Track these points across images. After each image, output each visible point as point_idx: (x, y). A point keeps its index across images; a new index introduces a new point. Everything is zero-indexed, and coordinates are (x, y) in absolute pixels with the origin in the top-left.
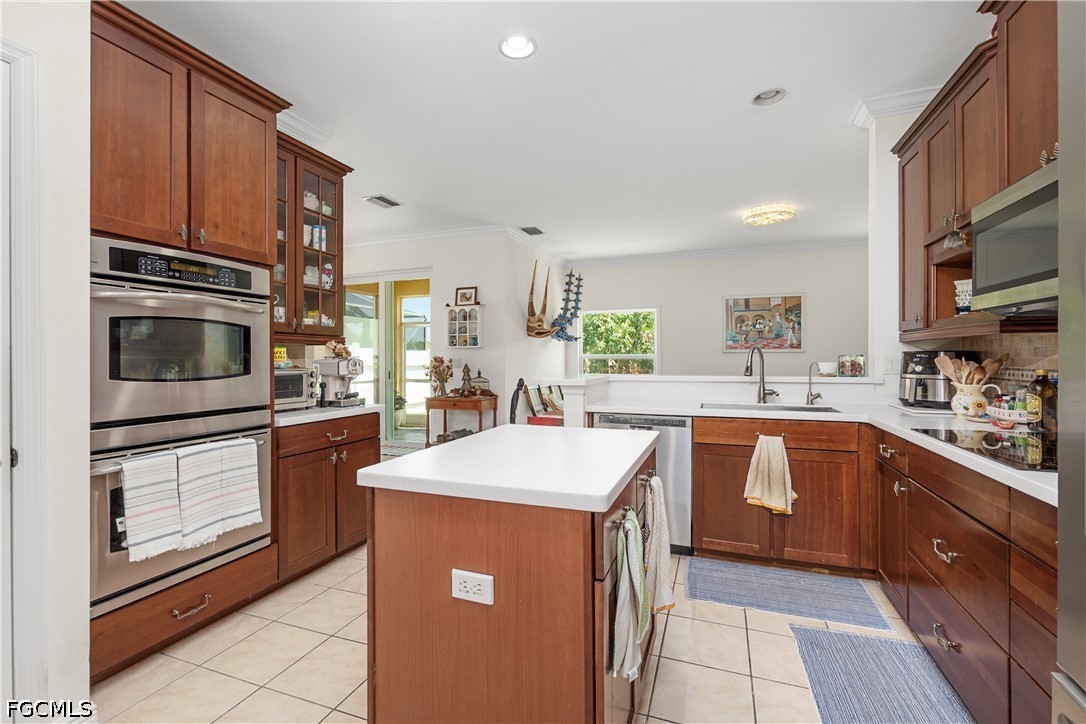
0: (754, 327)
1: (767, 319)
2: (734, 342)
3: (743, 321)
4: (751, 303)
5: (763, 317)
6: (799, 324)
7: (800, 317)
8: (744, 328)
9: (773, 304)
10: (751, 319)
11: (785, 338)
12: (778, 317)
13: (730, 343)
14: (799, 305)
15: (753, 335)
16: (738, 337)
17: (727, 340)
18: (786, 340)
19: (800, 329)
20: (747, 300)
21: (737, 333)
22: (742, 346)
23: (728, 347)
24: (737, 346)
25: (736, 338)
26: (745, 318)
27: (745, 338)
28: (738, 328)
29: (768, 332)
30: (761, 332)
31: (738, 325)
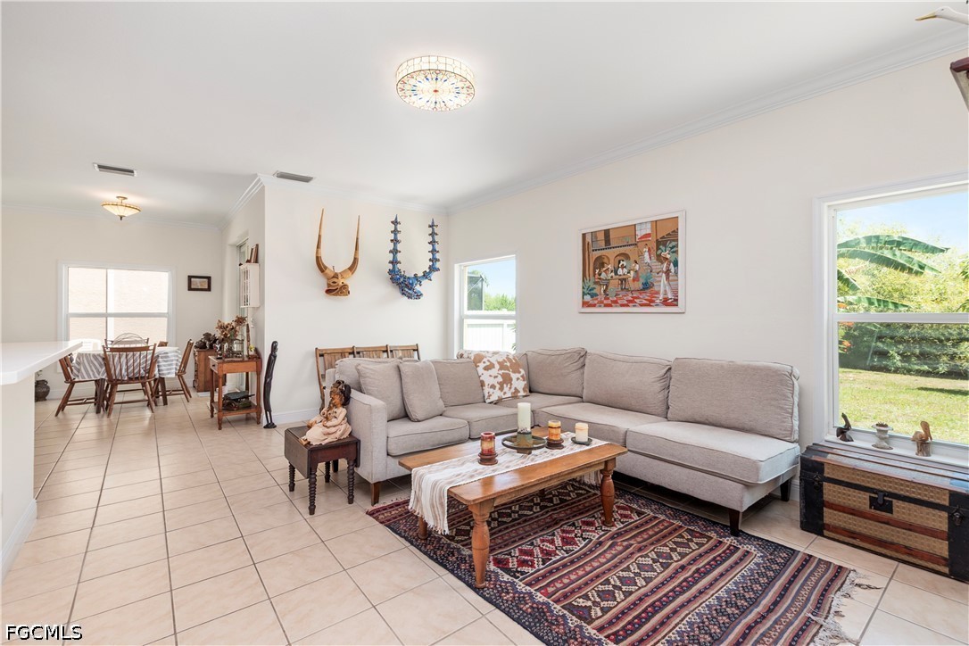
0: (616, 274)
2: (592, 297)
3: (602, 265)
4: (612, 236)
5: (627, 257)
6: (676, 264)
7: (676, 252)
8: (603, 275)
9: (640, 233)
10: (612, 261)
11: (656, 289)
12: (646, 255)
13: (588, 298)
14: (676, 232)
15: (614, 286)
17: (584, 294)
18: (658, 293)
19: (676, 273)
20: (607, 232)
21: (595, 283)
22: (602, 302)
23: (585, 304)
24: (596, 302)
25: (594, 291)
26: (606, 260)
27: (605, 291)
28: (597, 276)
29: (634, 280)
30: (625, 280)
31: (597, 271)
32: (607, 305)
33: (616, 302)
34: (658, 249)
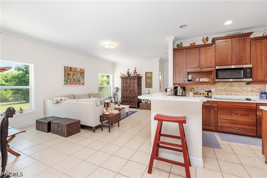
0: (73, 77)
1: (76, 75)
2: (67, 82)
3: (69, 75)
4: (72, 69)
5: (75, 74)
6: (84, 77)
7: (84, 75)
8: (70, 77)
9: (78, 70)
11: (80, 81)
12: (79, 75)
13: (65, 82)
14: (84, 72)
15: (72, 80)
16: (68, 80)
17: (65, 81)
18: (81, 82)
19: (84, 79)
20: (71, 68)
21: (67, 79)
22: (69, 83)
23: (65, 84)
24: (68, 83)
25: (67, 81)
26: (70, 74)
27: (70, 81)
28: (68, 77)
29: (77, 79)
30: (75, 79)
31: (68, 76)
32: (70, 84)
33: (73, 83)
34: (81, 74)
